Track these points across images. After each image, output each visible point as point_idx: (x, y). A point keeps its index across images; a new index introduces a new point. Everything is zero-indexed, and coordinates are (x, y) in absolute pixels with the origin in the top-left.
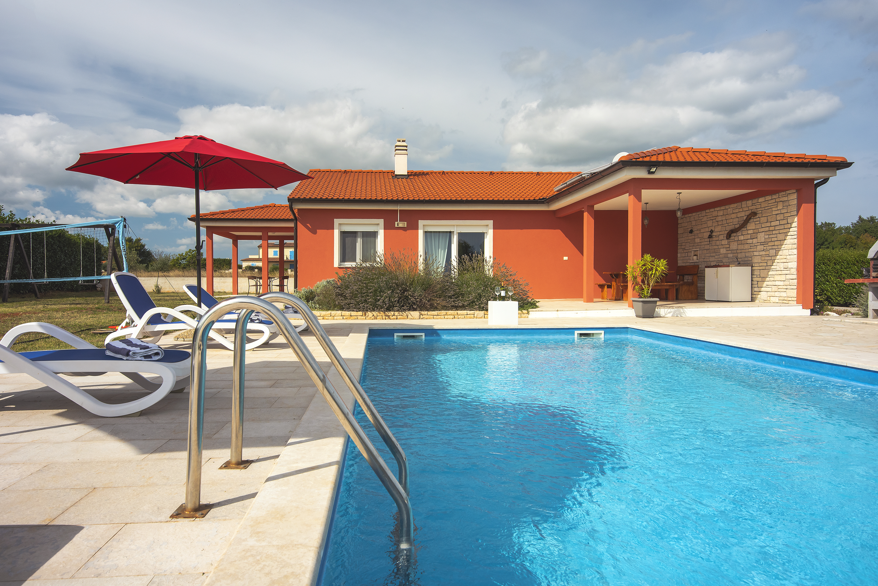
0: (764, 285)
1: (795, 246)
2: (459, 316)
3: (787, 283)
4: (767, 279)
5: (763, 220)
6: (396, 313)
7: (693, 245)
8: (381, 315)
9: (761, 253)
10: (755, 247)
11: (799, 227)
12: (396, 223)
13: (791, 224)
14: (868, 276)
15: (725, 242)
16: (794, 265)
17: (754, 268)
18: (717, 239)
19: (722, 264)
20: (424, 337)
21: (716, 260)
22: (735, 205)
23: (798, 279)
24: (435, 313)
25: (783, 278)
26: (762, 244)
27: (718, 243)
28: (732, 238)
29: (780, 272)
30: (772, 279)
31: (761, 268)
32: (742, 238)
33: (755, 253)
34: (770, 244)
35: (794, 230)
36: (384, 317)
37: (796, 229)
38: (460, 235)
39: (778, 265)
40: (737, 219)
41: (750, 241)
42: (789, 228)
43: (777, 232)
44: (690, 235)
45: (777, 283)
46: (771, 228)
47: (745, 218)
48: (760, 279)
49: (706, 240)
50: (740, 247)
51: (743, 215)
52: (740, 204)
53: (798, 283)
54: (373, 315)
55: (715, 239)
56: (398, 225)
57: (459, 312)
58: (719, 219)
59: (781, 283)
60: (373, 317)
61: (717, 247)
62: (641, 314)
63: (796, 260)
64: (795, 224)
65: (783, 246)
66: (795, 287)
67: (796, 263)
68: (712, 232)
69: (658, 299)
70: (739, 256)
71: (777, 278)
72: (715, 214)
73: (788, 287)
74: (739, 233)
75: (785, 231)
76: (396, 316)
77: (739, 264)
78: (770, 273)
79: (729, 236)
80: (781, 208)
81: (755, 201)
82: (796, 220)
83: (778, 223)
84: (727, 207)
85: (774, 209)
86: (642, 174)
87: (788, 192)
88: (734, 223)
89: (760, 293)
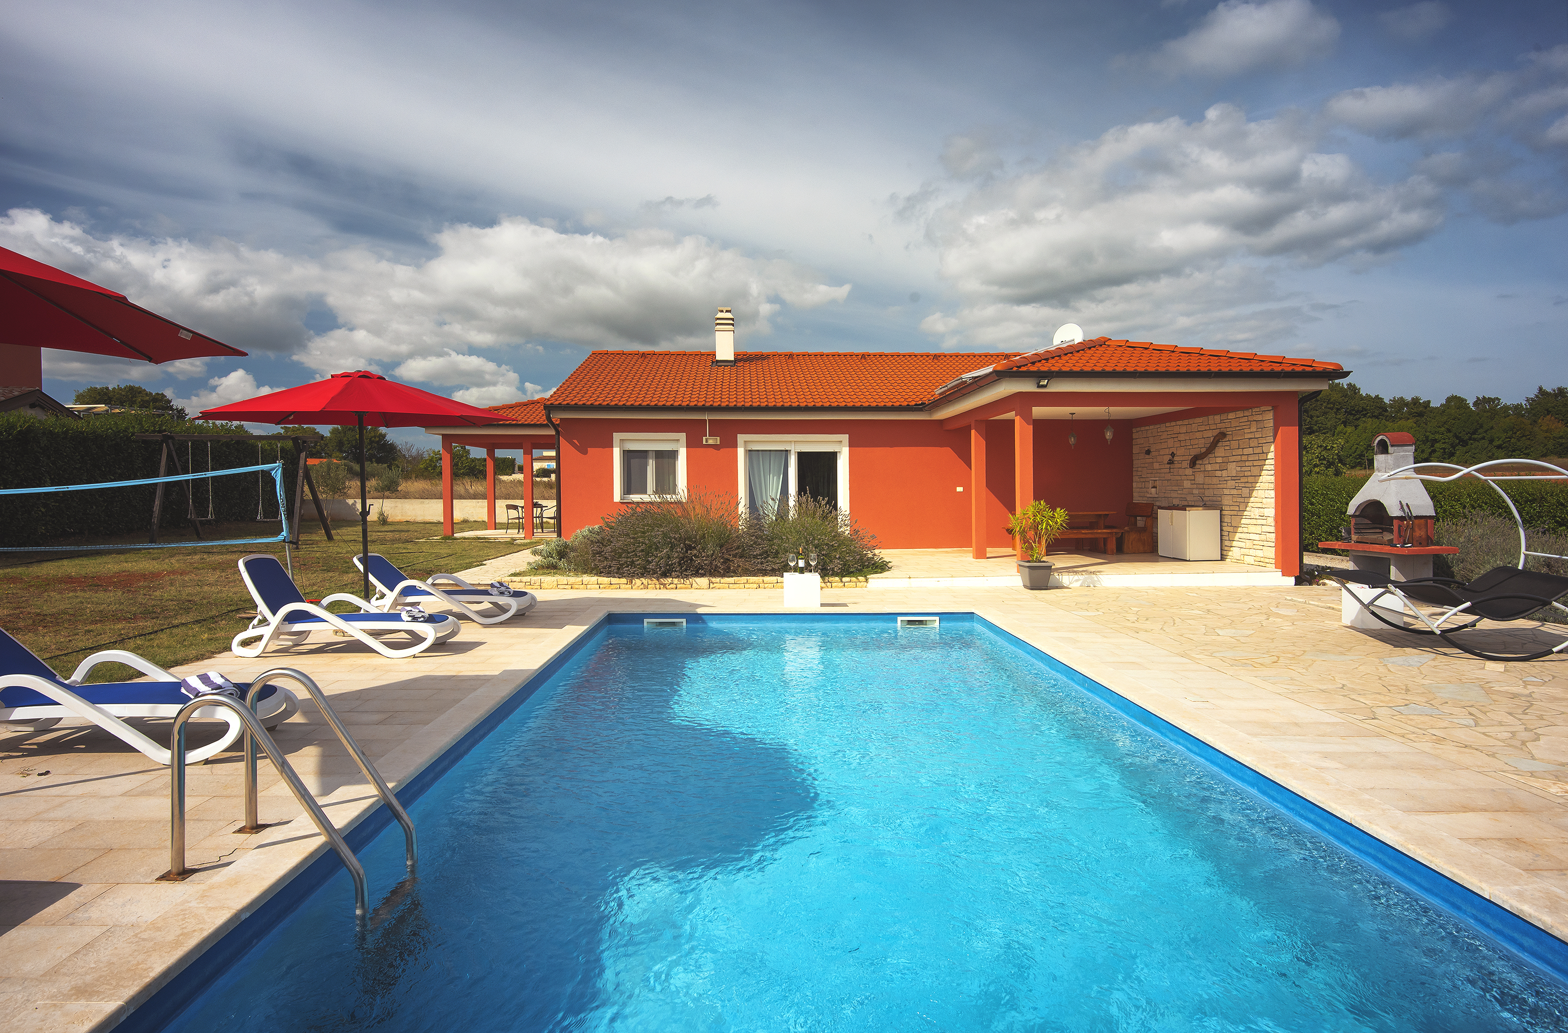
0: (1236, 538)
1: (1272, 486)
2: (766, 585)
3: (1263, 537)
4: (1240, 530)
5: (1234, 444)
6: (676, 581)
7: (1150, 471)
8: (653, 582)
9: (1232, 491)
10: (1225, 482)
11: (1276, 459)
12: (704, 438)
13: (1267, 454)
14: (1348, 539)
15: (1189, 471)
16: (1271, 512)
17: (1224, 512)
18: (1179, 466)
20: (685, 624)
21: (1180, 496)
22: (1202, 418)
23: (1276, 532)
24: (731, 580)
26: (1234, 478)
27: (1180, 472)
28: (1197, 466)
29: (1254, 522)
30: (1245, 530)
31: (1232, 513)
32: (1209, 467)
33: (1226, 492)
34: (1243, 480)
35: (1270, 464)
36: (658, 586)
37: (1272, 462)
38: (801, 456)
39: (1252, 511)
40: (1203, 441)
41: (1218, 473)
42: (1265, 460)
43: (1251, 463)
44: (1147, 456)
45: (1251, 536)
46: (1244, 458)
47: (1212, 439)
48: (1231, 529)
49: (1166, 466)
50: (1208, 480)
51: (1210, 434)
52: (1205, 418)
53: (1276, 538)
54: (643, 583)
55: (1177, 465)
56: (707, 441)
57: (767, 579)
58: (1182, 437)
59: (1258, 536)
60: (642, 586)
61: (1179, 478)
63: (1273, 505)
64: (1271, 455)
65: (1258, 485)
66: (1273, 544)
67: (1273, 511)
68: (1173, 455)
70: (1207, 493)
71: (1252, 529)
72: (1176, 429)
73: (1265, 543)
74: (1206, 461)
75: (1260, 463)
76: (676, 584)
77: (1207, 506)
78: (1243, 521)
79: (1193, 463)
80: (1255, 430)
81: (1224, 416)
82: (1272, 448)
83: (1250, 451)
84: (1191, 421)
85: (1246, 431)
86: (1028, 387)
87: (1263, 408)
88: (1200, 445)
89: (1232, 549)
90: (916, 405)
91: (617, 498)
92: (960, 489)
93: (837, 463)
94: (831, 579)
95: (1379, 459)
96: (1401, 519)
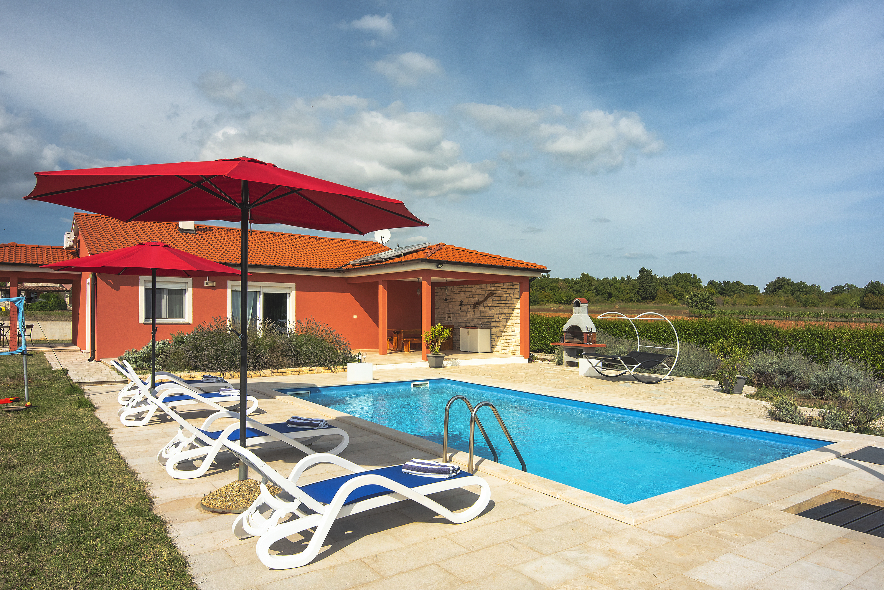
0: (499, 342)
1: (519, 318)
3: (514, 341)
4: (501, 338)
5: (498, 299)
6: (251, 372)
7: (447, 309)
9: (497, 320)
10: (493, 316)
11: (521, 306)
12: (205, 282)
13: (516, 304)
14: (563, 341)
15: (472, 310)
16: (518, 330)
17: (492, 330)
18: (466, 307)
19: (469, 325)
21: (465, 322)
22: (479, 286)
23: (521, 339)
25: (511, 338)
26: (497, 314)
27: (466, 310)
28: (476, 308)
29: (509, 334)
30: (504, 338)
31: (497, 330)
32: (484, 309)
33: (493, 320)
34: (503, 315)
35: (518, 308)
37: (519, 307)
39: (508, 329)
40: (480, 296)
41: (489, 311)
42: (515, 306)
43: (507, 308)
44: (445, 302)
45: (508, 341)
46: (503, 305)
47: (486, 295)
48: (496, 338)
49: (457, 307)
50: (482, 314)
51: (485, 293)
52: (482, 285)
53: (521, 342)
55: (464, 307)
56: (207, 284)
58: (467, 293)
59: (510, 341)
61: (465, 313)
62: (434, 366)
63: (519, 327)
64: (518, 304)
65: (511, 317)
66: (519, 344)
67: (519, 329)
68: (462, 302)
69: (444, 355)
70: (482, 320)
71: (508, 337)
72: (464, 289)
73: (515, 344)
74: (482, 305)
75: (512, 308)
77: (483, 327)
78: (503, 334)
79: (474, 306)
80: (510, 292)
81: (492, 285)
82: (519, 301)
83: (507, 302)
84: (473, 286)
85: (505, 293)
86: (433, 267)
87: (514, 283)
88: (479, 298)
89: (496, 347)
90: (336, 269)
91: (141, 320)
92: (355, 317)
93: (288, 300)
95: (576, 309)
96: (587, 333)
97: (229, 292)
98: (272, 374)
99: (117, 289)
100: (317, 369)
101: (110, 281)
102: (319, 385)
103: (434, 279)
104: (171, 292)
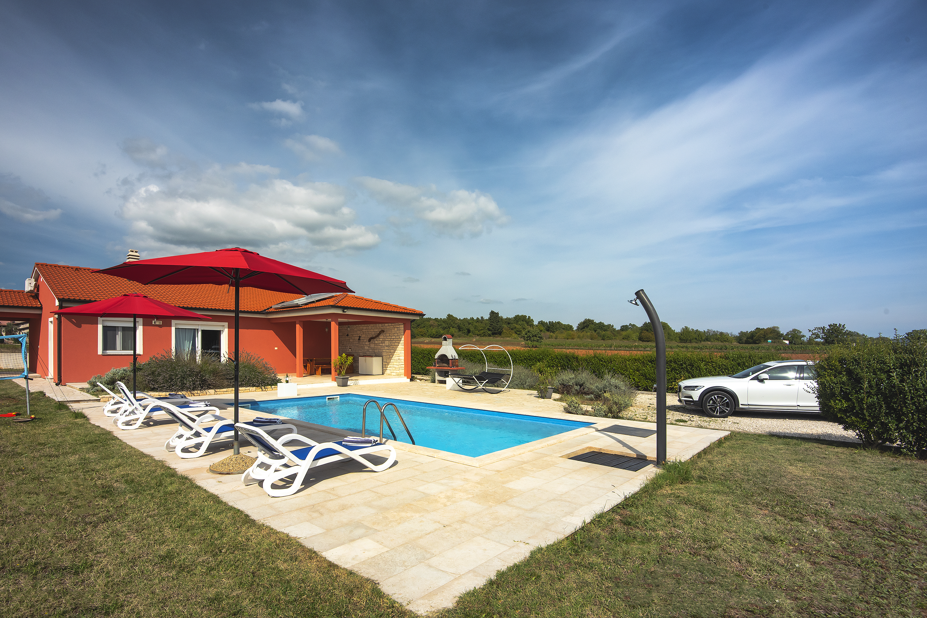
0: (389, 367)
1: (403, 349)
3: (399, 366)
4: (390, 364)
5: (388, 335)
7: (349, 342)
8: (188, 393)
9: (387, 351)
10: (384, 347)
11: (404, 340)
12: (153, 321)
13: (401, 338)
14: (435, 366)
15: (367, 343)
16: (402, 358)
17: (383, 358)
18: (363, 341)
19: (366, 355)
21: (362, 352)
22: (373, 325)
23: (405, 364)
25: (398, 363)
26: (387, 346)
27: (363, 343)
28: (371, 341)
29: (396, 361)
30: (392, 364)
31: (387, 358)
32: (377, 342)
33: (384, 351)
34: (391, 347)
35: (402, 342)
37: (403, 341)
38: (203, 332)
39: (395, 357)
40: (374, 332)
41: (381, 344)
42: (401, 340)
43: (395, 341)
44: (347, 337)
45: (395, 366)
46: (392, 339)
47: (378, 332)
48: (386, 364)
49: (356, 341)
50: (376, 346)
51: (377, 331)
52: (376, 325)
53: (404, 367)
56: (155, 323)
58: (364, 331)
59: (397, 366)
61: (363, 345)
62: (341, 385)
64: (403, 339)
65: (397, 349)
67: (404, 357)
69: (349, 377)
70: (375, 351)
71: (395, 363)
72: (361, 328)
73: (400, 368)
74: (375, 340)
75: (398, 341)
77: (376, 356)
78: (391, 361)
79: (370, 340)
80: (396, 330)
81: (383, 325)
82: (403, 337)
83: (395, 337)
84: (368, 325)
85: (392, 330)
86: (340, 312)
87: (399, 323)
88: (373, 334)
89: (387, 371)
90: (261, 311)
91: (100, 351)
92: (276, 348)
93: (222, 335)
94: (267, 387)
95: (444, 342)
96: (452, 360)
97: (173, 329)
98: (216, 393)
99: (80, 326)
100: (251, 388)
101: (74, 320)
102: (257, 400)
103: (340, 320)
104: (124, 329)
